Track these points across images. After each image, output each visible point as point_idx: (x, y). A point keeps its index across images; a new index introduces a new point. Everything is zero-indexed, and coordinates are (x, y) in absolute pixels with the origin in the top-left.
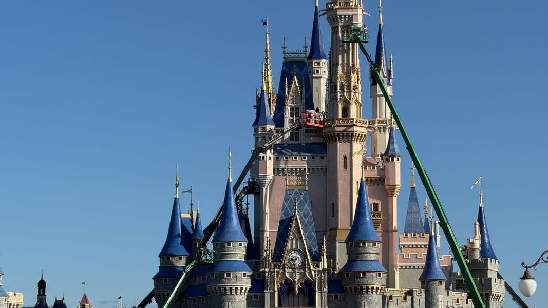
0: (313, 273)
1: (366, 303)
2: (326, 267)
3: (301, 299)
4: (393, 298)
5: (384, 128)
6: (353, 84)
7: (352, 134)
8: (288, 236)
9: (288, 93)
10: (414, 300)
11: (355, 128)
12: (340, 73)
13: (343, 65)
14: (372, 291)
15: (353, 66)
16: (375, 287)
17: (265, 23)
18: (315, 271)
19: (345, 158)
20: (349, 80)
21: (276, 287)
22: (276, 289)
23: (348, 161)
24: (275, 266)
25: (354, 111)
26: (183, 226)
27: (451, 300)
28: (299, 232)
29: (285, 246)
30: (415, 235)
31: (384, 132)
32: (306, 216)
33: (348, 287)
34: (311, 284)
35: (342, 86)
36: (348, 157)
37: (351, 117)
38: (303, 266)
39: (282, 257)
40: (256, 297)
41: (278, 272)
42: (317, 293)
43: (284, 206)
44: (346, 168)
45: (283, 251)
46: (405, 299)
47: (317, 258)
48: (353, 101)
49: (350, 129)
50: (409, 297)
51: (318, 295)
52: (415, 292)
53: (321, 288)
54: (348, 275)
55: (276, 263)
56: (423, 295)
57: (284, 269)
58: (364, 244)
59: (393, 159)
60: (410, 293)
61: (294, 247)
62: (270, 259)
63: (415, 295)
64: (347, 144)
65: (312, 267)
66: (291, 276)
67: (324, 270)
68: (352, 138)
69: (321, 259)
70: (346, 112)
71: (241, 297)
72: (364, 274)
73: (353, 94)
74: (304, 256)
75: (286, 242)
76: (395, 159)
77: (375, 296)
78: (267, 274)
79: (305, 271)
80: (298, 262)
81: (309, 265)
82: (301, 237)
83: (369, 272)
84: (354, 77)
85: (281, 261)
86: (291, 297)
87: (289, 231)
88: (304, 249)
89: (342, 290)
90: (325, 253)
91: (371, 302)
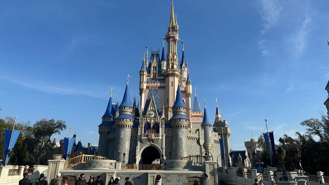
0: (159, 120)
1: (181, 132)
2: (164, 117)
3: (154, 131)
4: (191, 132)
5: (185, 81)
6: (175, 58)
7: (175, 74)
8: (149, 105)
9: (153, 62)
10: (200, 133)
11: (176, 72)
12: (170, 55)
13: (172, 52)
14: (183, 127)
15: (175, 53)
16: (184, 125)
17: (146, 47)
18: (160, 119)
19: (172, 82)
20: (174, 57)
21: (143, 125)
22: (143, 126)
23: (173, 83)
24: (143, 117)
25: (175, 67)
26: (112, 107)
27: (213, 134)
28: (154, 103)
29: (148, 109)
30: (197, 113)
31: (185, 82)
32: (157, 99)
33: (173, 125)
34: (158, 124)
35: (171, 59)
36: (173, 82)
37: (175, 68)
38: (155, 117)
39: (146, 113)
40: (135, 130)
41: (144, 119)
42: (160, 128)
43: (148, 95)
44: (172, 86)
45: (147, 111)
46: (196, 132)
47: (160, 114)
48: (175, 64)
49: (174, 72)
50: (197, 132)
51: (160, 129)
52: (200, 130)
53: (162, 126)
54: (173, 121)
55: (144, 116)
56: (203, 131)
57: (147, 118)
58: (180, 108)
59: (189, 84)
60: (198, 130)
61: (151, 109)
62: (141, 114)
63: (200, 131)
64: (173, 78)
65: (158, 117)
66: (150, 121)
67: (163, 119)
68: (174, 75)
69: (162, 114)
70: (172, 67)
71: (128, 129)
72: (180, 120)
73: (175, 62)
74: (155, 112)
75: (148, 107)
76: (190, 84)
77: (184, 129)
78: (140, 120)
79: (156, 119)
80: (153, 116)
81: (157, 117)
82: (154, 105)
83: (182, 119)
84: (175, 57)
85: (146, 115)
86: (149, 130)
87: (149, 103)
88: (155, 110)
89: (171, 127)
90: (164, 112)
91: (183, 132)
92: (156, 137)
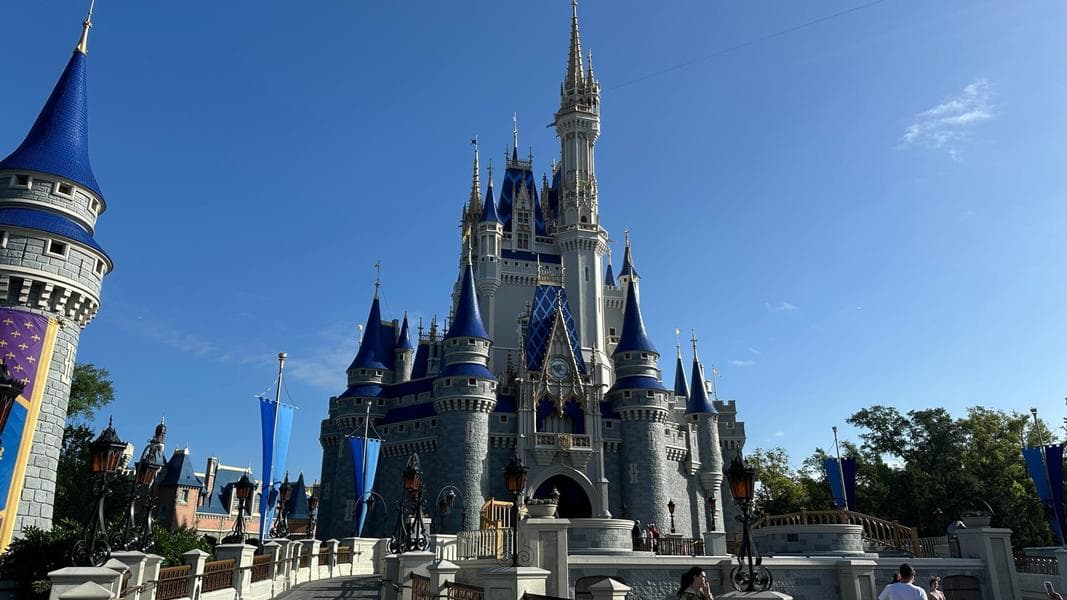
0: (582, 389)
1: (654, 433)
3: (569, 424)
4: (671, 433)
6: (591, 192)
7: (595, 243)
8: (548, 338)
9: (516, 197)
10: (691, 438)
11: (599, 237)
12: (578, 178)
13: (580, 171)
14: (660, 418)
16: (664, 412)
17: (474, 142)
18: (584, 387)
19: (587, 269)
20: (588, 187)
21: (535, 405)
22: (535, 408)
23: (590, 272)
25: (593, 219)
28: (563, 335)
34: (580, 404)
35: (581, 192)
36: (590, 268)
38: (569, 380)
39: (542, 364)
40: (504, 418)
41: (537, 384)
42: (588, 417)
44: (588, 280)
45: (543, 357)
47: (583, 371)
48: (592, 210)
49: (595, 237)
50: (684, 434)
51: (589, 420)
53: (592, 410)
55: (534, 372)
56: (697, 433)
57: (544, 380)
61: (558, 353)
62: (526, 367)
64: (589, 254)
66: (555, 391)
67: (596, 386)
68: (594, 247)
73: (592, 203)
74: (570, 366)
75: (548, 345)
77: (662, 424)
78: (522, 387)
79: (572, 386)
81: (577, 378)
82: (567, 341)
85: (540, 370)
86: (556, 421)
87: (551, 331)
88: (571, 357)
89: (616, 415)
91: (658, 433)
92: (578, 444)
